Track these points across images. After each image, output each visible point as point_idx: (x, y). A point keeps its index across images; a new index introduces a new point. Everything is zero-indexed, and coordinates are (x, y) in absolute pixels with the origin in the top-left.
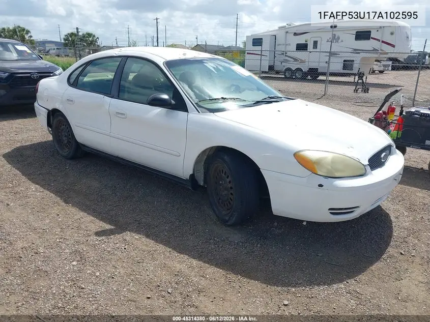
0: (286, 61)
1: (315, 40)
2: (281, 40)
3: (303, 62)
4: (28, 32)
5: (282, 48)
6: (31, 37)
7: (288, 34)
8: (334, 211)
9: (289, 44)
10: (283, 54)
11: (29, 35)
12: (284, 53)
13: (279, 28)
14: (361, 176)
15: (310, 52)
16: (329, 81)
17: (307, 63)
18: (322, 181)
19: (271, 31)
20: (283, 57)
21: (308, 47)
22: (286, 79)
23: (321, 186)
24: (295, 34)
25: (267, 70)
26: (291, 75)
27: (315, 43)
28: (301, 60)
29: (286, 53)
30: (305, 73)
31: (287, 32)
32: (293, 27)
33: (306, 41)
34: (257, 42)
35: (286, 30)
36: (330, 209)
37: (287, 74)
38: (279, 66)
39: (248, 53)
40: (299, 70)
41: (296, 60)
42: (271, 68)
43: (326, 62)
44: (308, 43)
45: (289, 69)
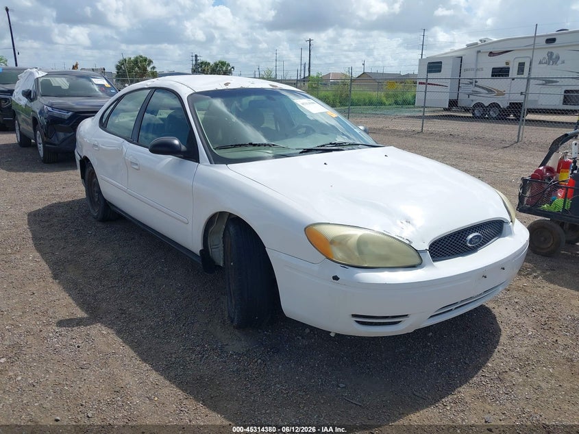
0: (475, 93)
1: (521, 61)
2: (469, 62)
3: (501, 94)
4: (150, 62)
5: (470, 75)
6: (154, 68)
7: (479, 54)
8: (363, 320)
9: (482, 69)
10: (471, 83)
11: (151, 66)
12: (473, 82)
13: (468, 46)
14: (413, 267)
15: (513, 79)
16: (526, 120)
17: (507, 96)
18: (339, 271)
19: (456, 51)
20: (472, 88)
21: (510, 72)
22: (475, 118)
23: (336, 278)
24: (491, 54)
25: (447, 107)
26: (482, 113)
27: (521, 66)
28: (498, 91)
29: (476, 82)
30: (504, 110)
31: (479, 52)
32: (490, 43)
33: (507, 63)
34: (434, 66)
35: (477, 49)
36: (354, 316)
37: (476, 111)
38: (464, 101)
39: (420, 83)
40: (494, 105)
41: (490, 91)
42: (453, 103)
43: (522, 94)
44: (510, 66)
45: (479, 105)
